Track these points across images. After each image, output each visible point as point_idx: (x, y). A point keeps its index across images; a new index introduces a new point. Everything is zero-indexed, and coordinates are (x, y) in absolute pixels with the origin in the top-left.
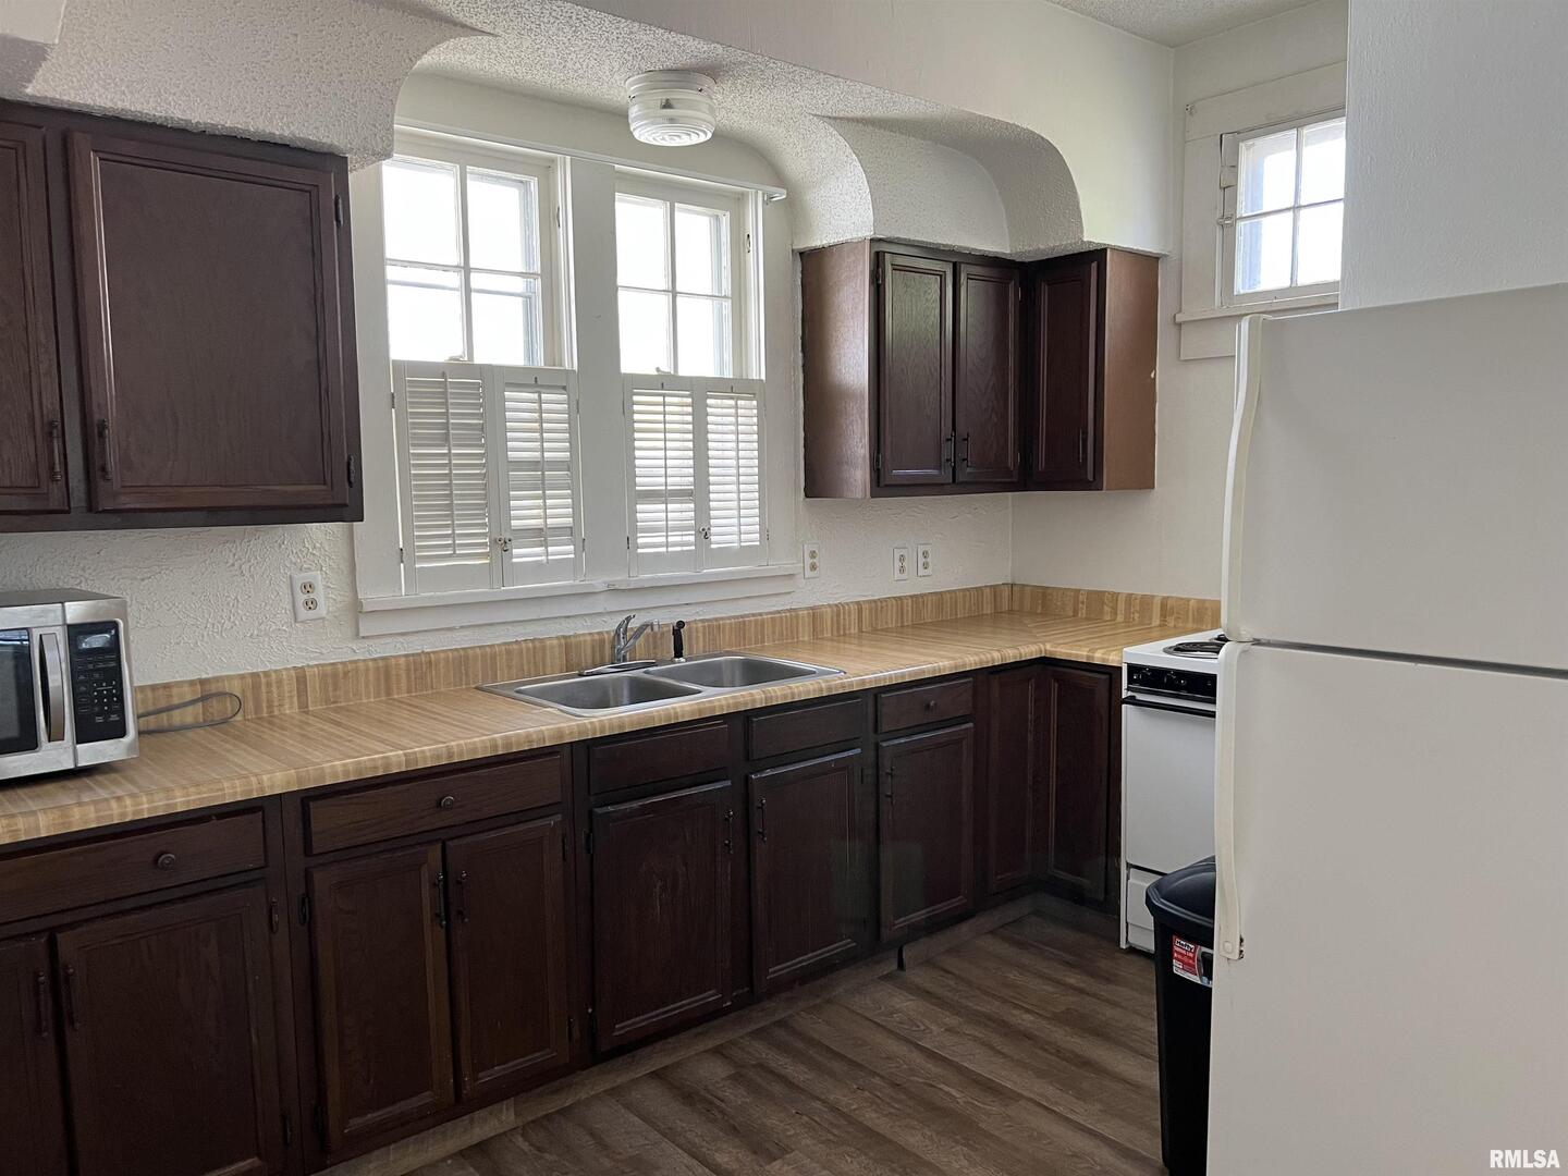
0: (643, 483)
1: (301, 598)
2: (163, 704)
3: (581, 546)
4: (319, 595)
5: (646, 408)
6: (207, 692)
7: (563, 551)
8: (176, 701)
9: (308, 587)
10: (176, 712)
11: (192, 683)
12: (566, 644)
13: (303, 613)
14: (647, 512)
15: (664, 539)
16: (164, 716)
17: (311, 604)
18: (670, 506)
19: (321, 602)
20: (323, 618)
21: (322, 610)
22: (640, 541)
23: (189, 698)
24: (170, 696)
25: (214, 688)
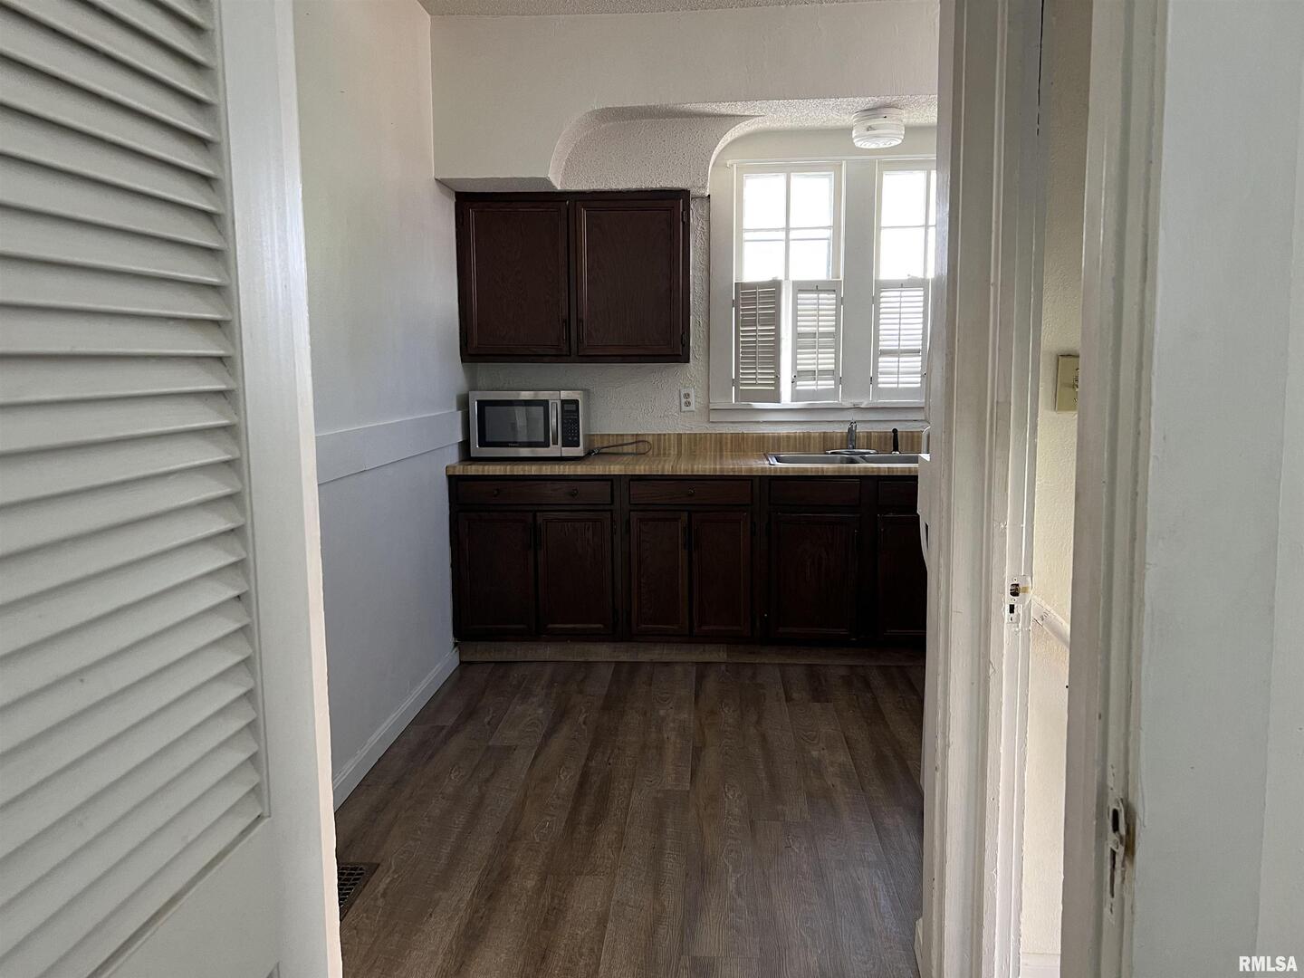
0: (884, 344)
1: (684, 400)
2: (620, 442)
3: (840, 381)
4: (692, 399)
5: (888, 298)
6: (638, 440)
7: (827, 384)
8: (625, 442)
9: (687, 396)
10: (625, 447)
11: (633, 435)
12: (824, 436)
13: (684, 408)
14: (885, 363)
15: (896, 380)
16: (620, 448)
17: (688, 404)
18: (901, 359)
19: (693, 402)
20: (693, 411)
21: (692, 407)
22: (880, 380)
23: (630, 441)
24: (623, 440)
25: (640, 438)
